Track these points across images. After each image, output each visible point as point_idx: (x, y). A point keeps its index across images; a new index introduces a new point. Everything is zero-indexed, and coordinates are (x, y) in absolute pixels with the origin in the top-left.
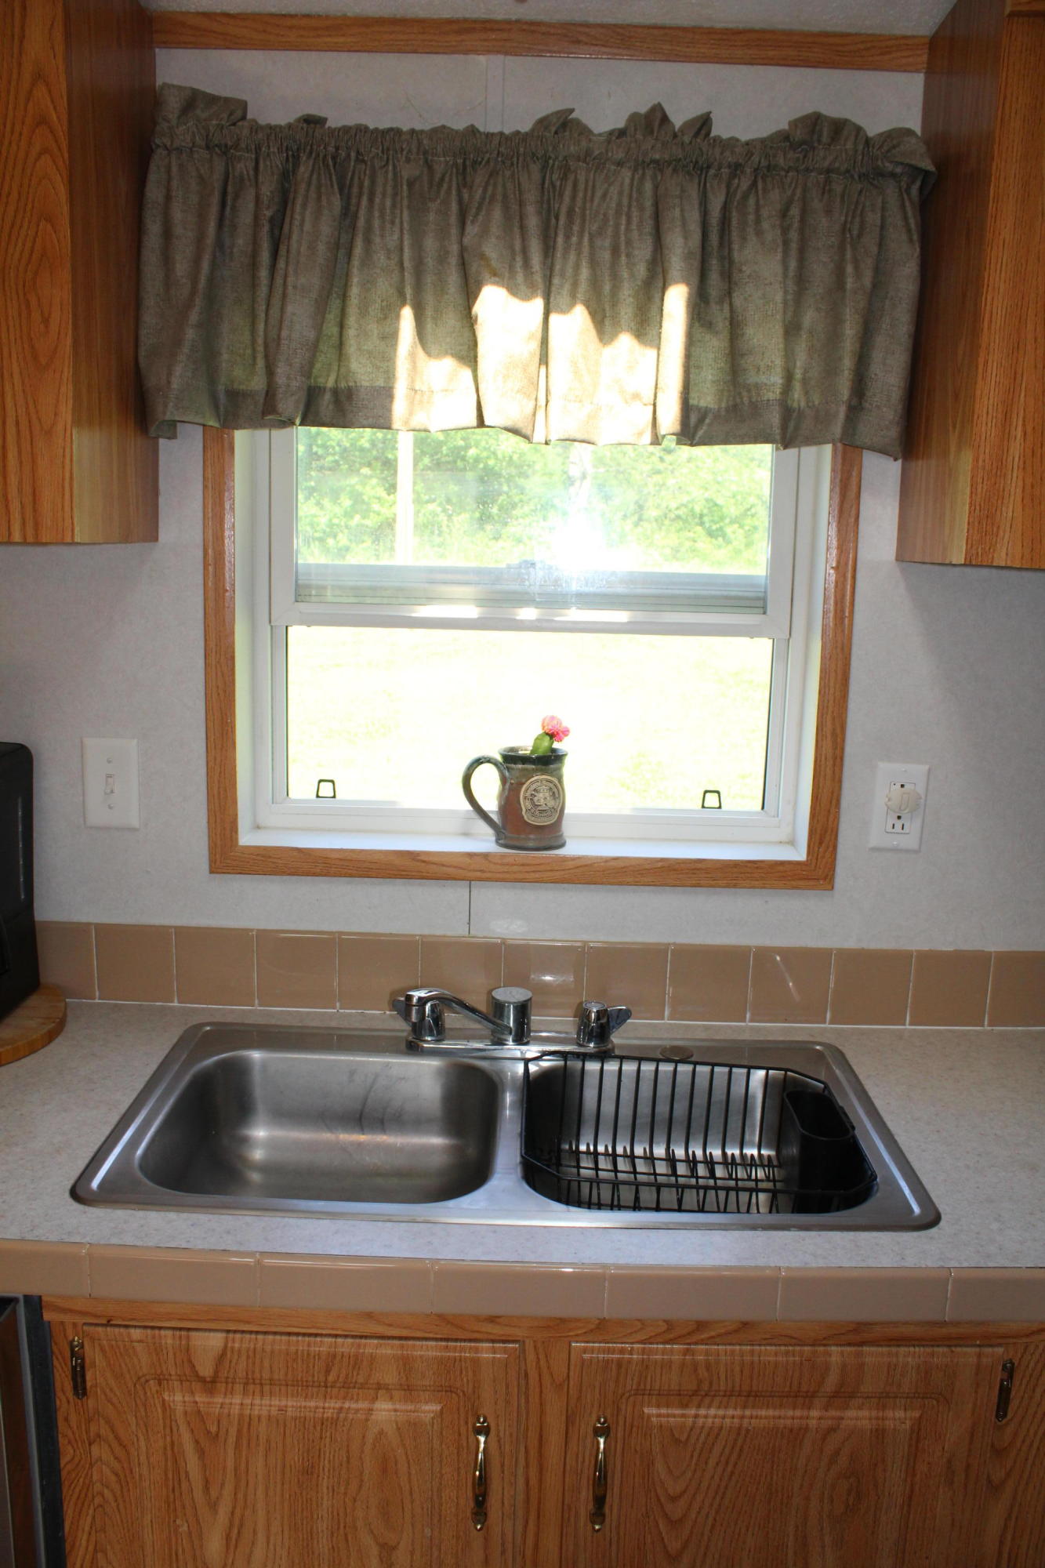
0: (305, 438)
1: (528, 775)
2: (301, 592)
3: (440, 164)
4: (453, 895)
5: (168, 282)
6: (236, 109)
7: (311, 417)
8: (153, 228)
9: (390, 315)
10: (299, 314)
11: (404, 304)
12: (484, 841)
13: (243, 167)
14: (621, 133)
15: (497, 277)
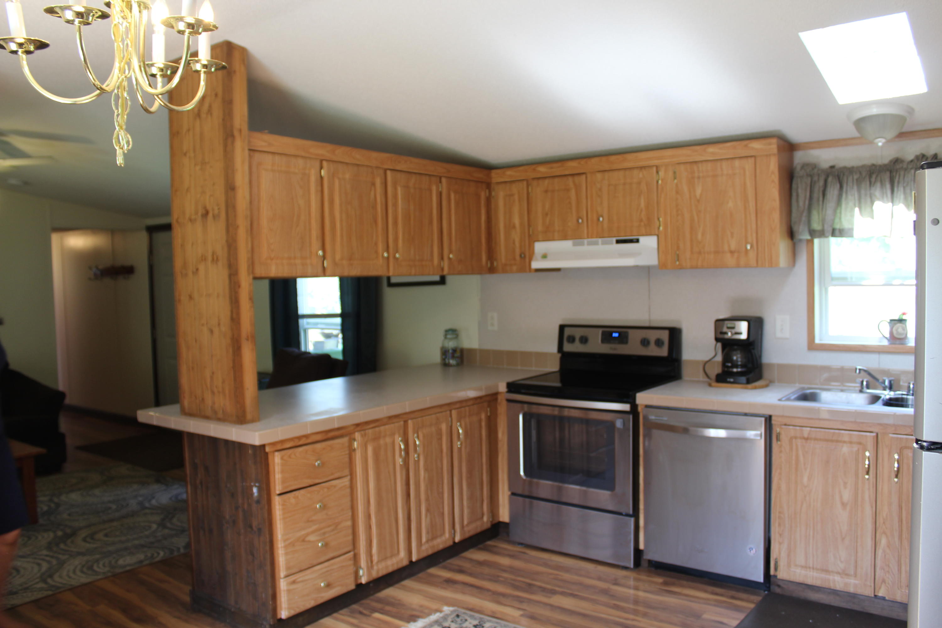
0: (833, 240)
1: (895, 324)
2: (833, 279)
3: (864, 174)
4: (875, 357)
5: (798, 206)
6: (814, 166)
7: (833, 234)
8: (794, 194)
9: (852, 210)
10: (829, 212)
11: (855, 207)
12: (885, 343)
13: (816, 178)
14: (912, 161)
15: (879, 199)
